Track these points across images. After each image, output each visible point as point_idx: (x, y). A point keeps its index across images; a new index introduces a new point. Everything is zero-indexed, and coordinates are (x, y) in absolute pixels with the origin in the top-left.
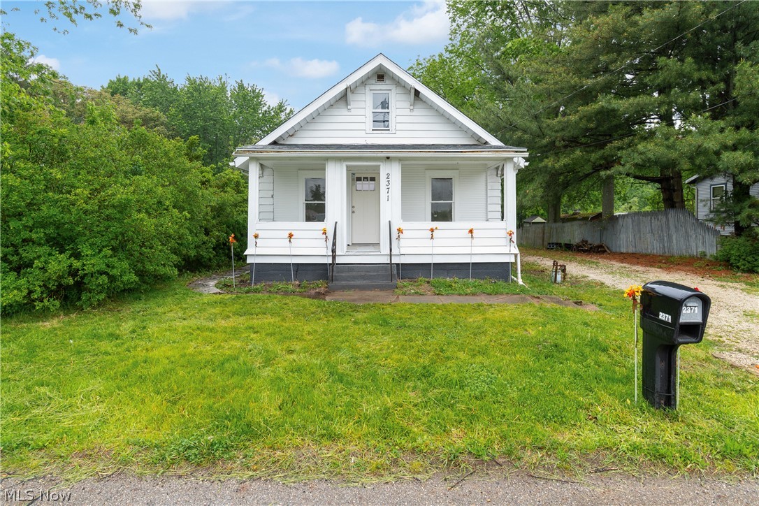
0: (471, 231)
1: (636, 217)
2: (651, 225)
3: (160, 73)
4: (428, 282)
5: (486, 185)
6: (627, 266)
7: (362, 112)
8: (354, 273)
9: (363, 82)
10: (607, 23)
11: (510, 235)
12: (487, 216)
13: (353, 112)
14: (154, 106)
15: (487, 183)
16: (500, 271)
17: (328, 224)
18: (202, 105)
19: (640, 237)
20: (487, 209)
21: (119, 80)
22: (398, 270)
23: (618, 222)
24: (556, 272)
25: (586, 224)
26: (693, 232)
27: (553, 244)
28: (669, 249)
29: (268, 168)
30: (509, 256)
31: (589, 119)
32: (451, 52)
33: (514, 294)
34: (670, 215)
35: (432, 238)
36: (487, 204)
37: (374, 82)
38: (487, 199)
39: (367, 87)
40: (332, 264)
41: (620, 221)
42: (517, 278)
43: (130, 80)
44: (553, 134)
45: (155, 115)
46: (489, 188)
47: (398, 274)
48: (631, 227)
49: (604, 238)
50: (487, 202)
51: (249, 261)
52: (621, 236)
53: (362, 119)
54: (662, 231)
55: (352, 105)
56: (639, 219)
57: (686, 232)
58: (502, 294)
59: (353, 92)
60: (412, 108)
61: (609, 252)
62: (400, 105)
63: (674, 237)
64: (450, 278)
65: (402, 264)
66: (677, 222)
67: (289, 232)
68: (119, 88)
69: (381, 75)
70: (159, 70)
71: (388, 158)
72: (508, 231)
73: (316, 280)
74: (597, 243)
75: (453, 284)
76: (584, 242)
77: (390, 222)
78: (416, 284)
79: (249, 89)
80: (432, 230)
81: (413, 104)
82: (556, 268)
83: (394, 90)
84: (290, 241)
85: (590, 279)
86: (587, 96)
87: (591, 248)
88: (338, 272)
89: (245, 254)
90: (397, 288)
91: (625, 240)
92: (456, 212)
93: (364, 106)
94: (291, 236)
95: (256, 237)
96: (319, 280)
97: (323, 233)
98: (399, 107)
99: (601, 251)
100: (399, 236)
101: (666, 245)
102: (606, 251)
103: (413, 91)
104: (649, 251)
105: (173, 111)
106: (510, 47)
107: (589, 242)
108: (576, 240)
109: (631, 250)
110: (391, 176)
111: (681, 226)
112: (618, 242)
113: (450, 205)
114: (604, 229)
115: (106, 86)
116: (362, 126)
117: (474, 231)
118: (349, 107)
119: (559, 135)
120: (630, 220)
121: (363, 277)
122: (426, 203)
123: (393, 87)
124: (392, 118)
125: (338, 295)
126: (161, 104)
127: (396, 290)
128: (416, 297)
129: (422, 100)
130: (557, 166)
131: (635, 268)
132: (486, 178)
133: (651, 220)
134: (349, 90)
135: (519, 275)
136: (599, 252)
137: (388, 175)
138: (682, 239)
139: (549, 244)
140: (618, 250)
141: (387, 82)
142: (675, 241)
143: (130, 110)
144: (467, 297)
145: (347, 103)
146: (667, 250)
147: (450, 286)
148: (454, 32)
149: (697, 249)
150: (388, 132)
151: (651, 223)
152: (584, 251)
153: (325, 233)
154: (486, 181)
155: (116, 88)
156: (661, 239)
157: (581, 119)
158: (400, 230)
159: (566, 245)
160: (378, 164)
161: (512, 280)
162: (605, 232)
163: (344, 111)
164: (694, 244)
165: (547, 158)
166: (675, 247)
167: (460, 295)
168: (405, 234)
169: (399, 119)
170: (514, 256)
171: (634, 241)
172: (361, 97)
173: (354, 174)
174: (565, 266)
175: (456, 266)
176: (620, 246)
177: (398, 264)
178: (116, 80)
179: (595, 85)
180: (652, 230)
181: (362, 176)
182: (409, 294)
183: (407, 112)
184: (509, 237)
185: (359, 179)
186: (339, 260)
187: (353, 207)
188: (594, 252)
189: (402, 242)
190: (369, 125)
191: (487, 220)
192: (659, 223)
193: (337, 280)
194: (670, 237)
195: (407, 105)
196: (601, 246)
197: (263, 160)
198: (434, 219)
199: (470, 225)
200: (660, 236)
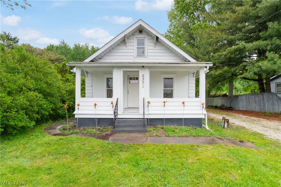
0: (183, 103)
1: (248, 96)
2: (255, 99)
3: (64, 43)
4: (162, 128)
5: (189, 81)
6: (249, 117)
7: (132, 47)
8: (126, 124)
9: (132, 34)
10: (242, 9)
11: (203, 105)
12: (189, 95)
13: (128, 47)
14: (62, 54)
15: (189, 80)
16: (197, 122)
17: (114, 99)
18: (79, 54)
19: (249, 104)
20: (189, 92)
21: (50, 46)
22: (148, 121)
23: (239, 98)
24: (224, 123)
25: (224, 98)
26: (276, 102)
27: (210, 106)
28: (264, 109)
29: (90, 73)
30: (202, 115)
31: (231, 53)
32: (169, 32)
33: (207, 136)
34: (264, 95)
35: (164, 106)
36: (189, 90)
37: (138, 34)
38: (189, 88)
39: (135, 36)
40: (115, 119)
41: (240, 97)
42: (206, 126)
43: (55, 45)
44: (214, 60)
45: (62, 58)
46: (190, 82)
47: (148, 123)
48: (245, 100)
49: (232, 104)
50: (189, 89)
51: (76, 117)
52: (240, 103)
53: (132, 51)
54: (260, 102)
55: (128, 44)
56: (249, 96)
57: (273, 102)
58: (201, 136)
59: (128, 38)
60: (155, 45)
61: (235, 110)
62: (149, 44)
63: (266, 104)
64: (173, 125)
65: (149, 118)
66: (268, 98)
67: (95, 103)
68: (51, 48)
69: (141, 30)
70: (64, 41)
71: (143, 67)
72: (202, 103)
73: (108, 126)
74: (229, 106)
75: (175, 130)
76: (223, 105)
77: (144, 98)
78: (157, 129)
79: (96, 49)
80: (164, 102)
81: (156, 44)
82: (225, 121)
83: (147, 38)
84: (95, 107)
85: (237, 124)
86: (231, 43)
87: (226, 108)
88: (118, 123)
89: (74, 113)
90: (147, 132)
91: (242, 105)
92: (175, 94)
93: (133, 45)
94: (95, 105)
95: (78, 105)
96: (110, 126)
97: (111, 104)
98: (149, 45)
99: (231, 109)
100: (148, 105)
101: (262, 108)
102: (233, 109)
103: (155, 37)
104: (254, 110)
105: (68, 56)
106: (194, 27)
107: (225, 105)
108: (219, 104)
109: (245, 109)
110: (145, 76)
111: (270, 100)
112: (239, 106)
113: (172, 90)
114: (232, 100)
115: (46, 48)
116: (132, 54)
117: (185, 103)
118: (126, 45)
119: (217, 61)
120: (244, 97)
121: (130, 126)
122: (161, 90)
123: (146, 36)
124: (146, 50)
125: (117, 136)
126: (64, 54)
127: (146, 133)
128: (156, 138)
129: (159, 42)
130: (216, 74)
131: (252, 118)
132: (189, 78)
133: (255, 97)
134: (126, 37)
135: (207, 124)
136: (230, 110)
137: (143, 75)
138: (271, 106)
139: (208, 106)
140: (238, 109)
141: (144, 34)
142: (267, 106)
143: (53, 56)
144: (183, 138)
145: (125, 44)
146: (262, 110)
147: (174, 131)
148: (171, 25)
149: (278, 110)
150: (144, 57)
151: (255, 98)
152: (224, 109)
153: (112, 104)
154: (189, 79)
155: (50, 49)
156: (260, 105)
157: (228, 53)
158: (149, 102)
159: (215, 106)
160: (138, 70)
161: (204, 127)
162: (232, 102)
163: (124, 47)
164: (277, 108)
165: (212, 70)
166: (267, 109)
167: (179, 137)
168: (152, 104)
169: (149, 51)
170: (204, 115)
171: (246, 105)
172: (132, 41)
173: (128, 76)
174: (228, 120)
175: (176, 120)
176: (239, 108)
177: (147, 119)
178: (49, 46)
179: (234, 38)
180: (255, 101)
181: (132, 77)
182: (153, 136)
183: (153, 48)
184: (202, 106)
185: (131, 79)
186: (119, 117)
187: (128, 91)
188: (228, 109)
189: (150, 108)
190: (135, 54)
191: (189, 97)
192: (259, 98)
193: (117, 127)
194: (264, 104)
195: (152, 44)
196: (231, 107)
197: (83, 68)
198: (165, 97)
199: (183, 100)
200: (259, 104)
